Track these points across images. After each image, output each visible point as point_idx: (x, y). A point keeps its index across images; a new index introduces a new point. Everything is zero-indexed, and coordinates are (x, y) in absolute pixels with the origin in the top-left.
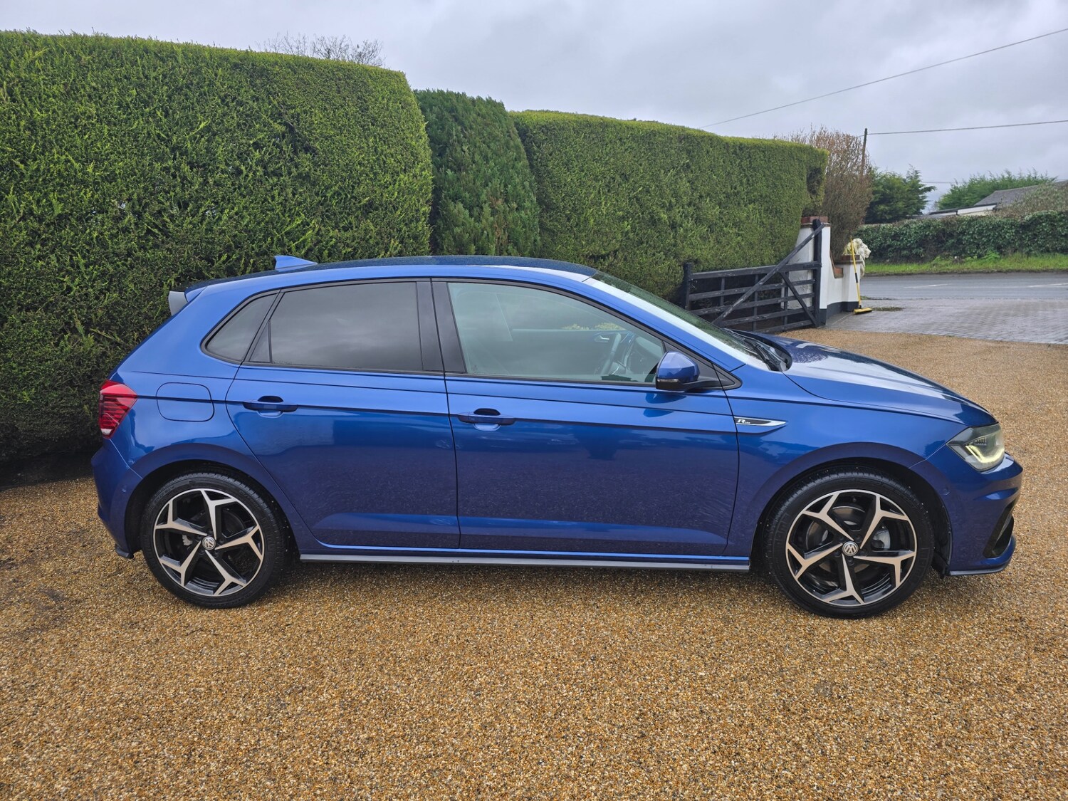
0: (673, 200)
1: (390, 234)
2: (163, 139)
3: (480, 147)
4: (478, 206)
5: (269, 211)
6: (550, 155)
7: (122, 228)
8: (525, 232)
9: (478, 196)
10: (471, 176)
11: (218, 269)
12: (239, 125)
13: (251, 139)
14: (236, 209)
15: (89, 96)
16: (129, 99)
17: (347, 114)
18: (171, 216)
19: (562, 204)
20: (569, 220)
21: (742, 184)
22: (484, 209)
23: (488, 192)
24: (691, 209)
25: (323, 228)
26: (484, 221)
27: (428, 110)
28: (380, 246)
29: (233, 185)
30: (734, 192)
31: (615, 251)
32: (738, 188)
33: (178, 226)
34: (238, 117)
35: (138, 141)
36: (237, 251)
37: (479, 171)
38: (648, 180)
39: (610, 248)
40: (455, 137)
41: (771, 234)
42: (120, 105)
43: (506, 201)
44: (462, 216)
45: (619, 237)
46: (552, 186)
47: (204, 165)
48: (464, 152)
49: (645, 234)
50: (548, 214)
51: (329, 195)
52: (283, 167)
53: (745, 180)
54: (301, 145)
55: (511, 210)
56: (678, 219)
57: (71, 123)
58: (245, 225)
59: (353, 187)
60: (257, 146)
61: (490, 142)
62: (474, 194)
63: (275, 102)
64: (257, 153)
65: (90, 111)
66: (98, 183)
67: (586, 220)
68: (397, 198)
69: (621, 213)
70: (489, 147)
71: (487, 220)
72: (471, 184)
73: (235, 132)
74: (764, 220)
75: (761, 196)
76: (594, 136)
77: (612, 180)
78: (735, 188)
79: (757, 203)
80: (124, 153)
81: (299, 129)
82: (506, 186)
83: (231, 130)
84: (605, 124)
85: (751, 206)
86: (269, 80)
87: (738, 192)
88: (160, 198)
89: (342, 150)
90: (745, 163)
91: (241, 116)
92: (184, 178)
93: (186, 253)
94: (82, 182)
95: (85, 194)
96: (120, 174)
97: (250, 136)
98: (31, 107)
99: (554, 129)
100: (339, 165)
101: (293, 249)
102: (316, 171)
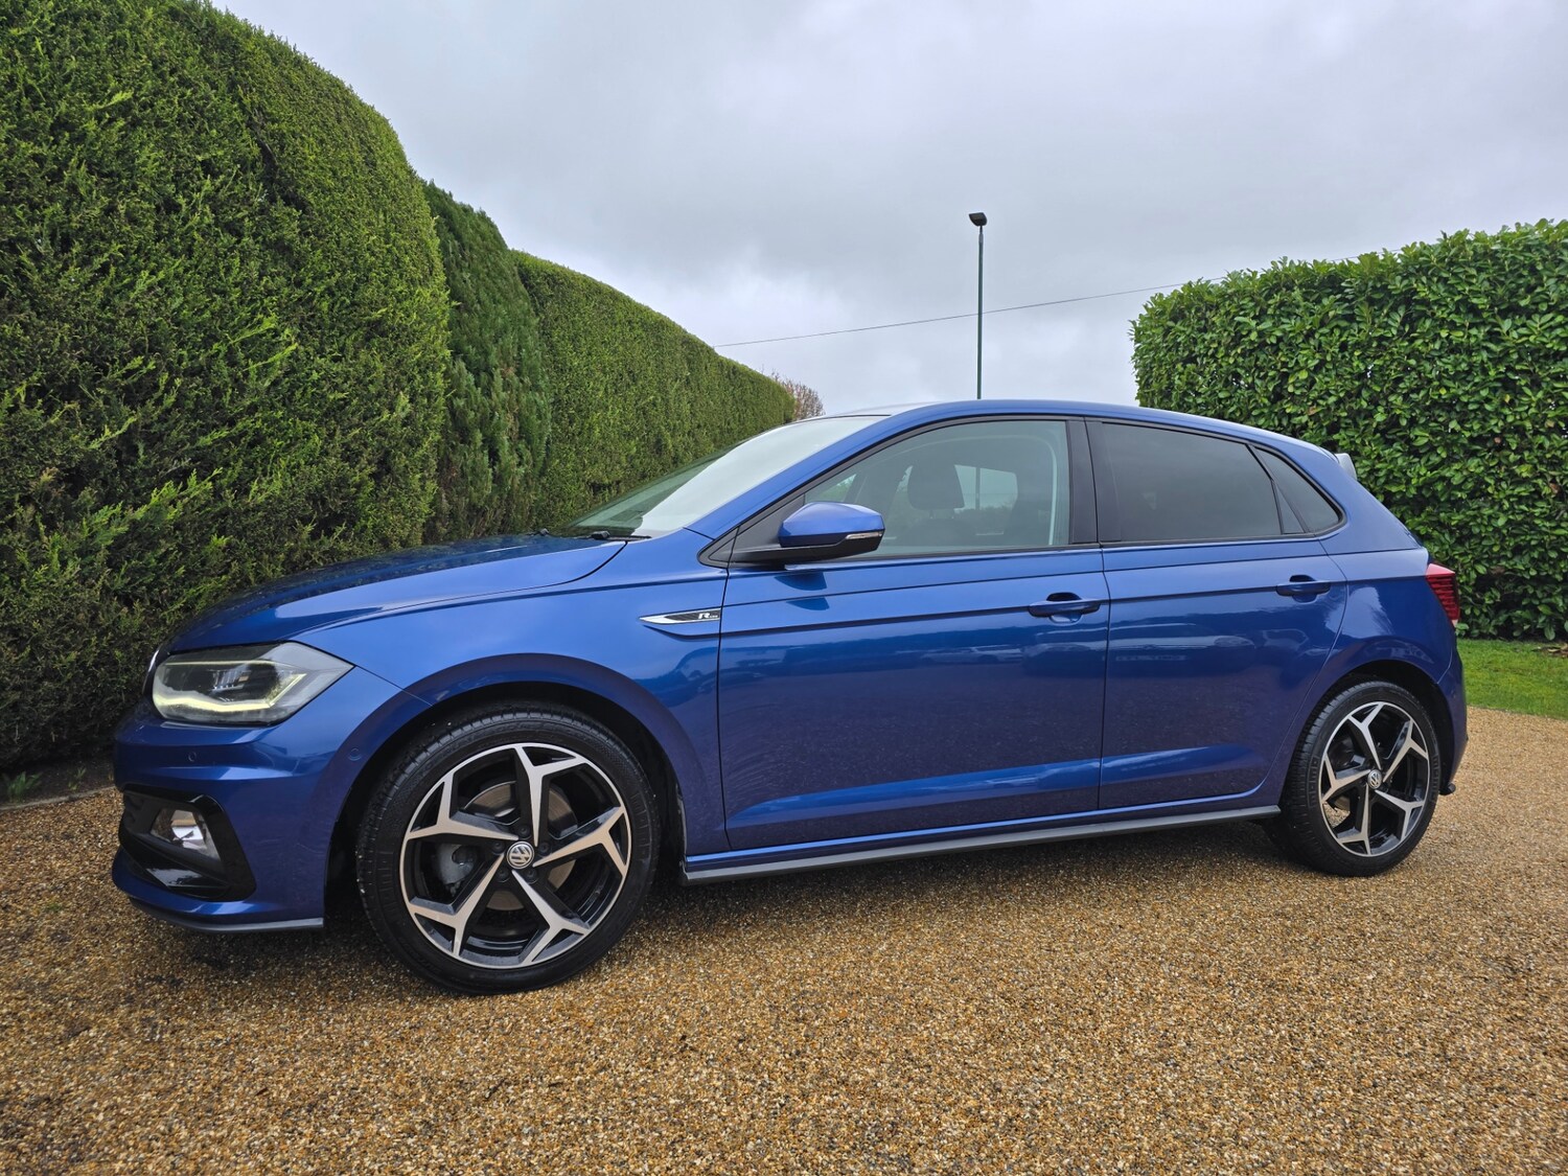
1: (398, 381)
3: (484, 280)
4: (486, 370)
5: (217, 293)
6: (556, 320)
8: (540, 427)
9: (486, 353)
11: (112, 386)
12: (180, 119)
13: (199, 153)
14: (161, 275)
18: (36, 257)
20: (571, 423)
22: (495, 378)
23: (498, 351)
25: (302, 348)
26: (494, 395)
28: (383, 399)
29: (156, 226)
31: (618, 482)
33: (46, 279)
34: (179, 103)
36: (152, 357)
37: (486, 316)
38: (655, 388)
39: (614, 476)
43: (519, 373)
44: (465, 383)
45: (622, 461)
47: (110, 175)
49: (647, 463)
51: (319, 290)
52: (247, 220)
54: (280, 187)
55: (525, 387)
58: (174, 311)
59: (356, 286)
60: (208, 168)
62: (481, 351)
63: (247, 102)
64: (208, 182)
67: (591, 428)
68: (415, 322)
69: (627, 428)
70: (494, 282)
71: (497, 396)
72: (477, 334)
73: (173, 130)
76: (604, 307)
77: (619, 377)
81: (282, 160)
82: (520, 349)
83: (166, 124)
84: (616, 297)
86: (235, 58)
88: (19, 214)
89: (346, 219)
90: (737, 393)
91: (187, 105)
92: (73, 188)
93: (57, 340)
97: (201, 147)
100: (338, 243)
101: (252, 375)
102: (302, 242)
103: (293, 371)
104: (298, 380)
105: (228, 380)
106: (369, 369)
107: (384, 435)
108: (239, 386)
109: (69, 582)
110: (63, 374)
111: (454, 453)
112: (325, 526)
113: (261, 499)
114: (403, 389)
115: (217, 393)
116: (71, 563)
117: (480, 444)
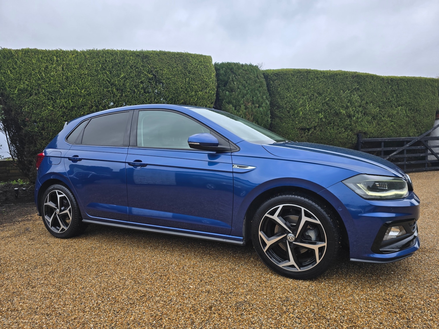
0: (349, 104)
2: (108, 81)
3: (242, 82)
4: (239, 106)
6: (279, 85)
7: (92, 111)
8: (262, 117)
9: (239, 101)
10: (237, 94)
15: (87, 68)
16: (99, 68)
17: (178, 70)
19: (285, 106)
20: (289, 113)
21: (393, 97)
22: (242, 107)
23: (244, 100)
24: (361, 109)
26: (241, 112)
27: (221, 69)
30: (388, 101)
31: (315, 127)
32: (391, 99)
34: (135, 72)
35: (100, 82)
37: (240, 92)
38: (334, 95)
39: (312, 125)
40: (231, 79)
41: (414, 121)
42: (96, 70)
43: (253, 103)
44: (231, 110)
45: (317, 120)
46: (280, 98)
48: (235, 84)
49: (332, 120)
50: (278, 110)
53: (395, 95)
54: (158, 82)
55: (255, 107)
56: (352, 113)
57: (79, 77)
59: (178, 97)
60: (142, 82)
61: (247, 81)
62: (237, 101)
63: (150, 67)
64: (142, 85)
65: (85, 72)
66: (85, 96)
67: (298, 113)
68: (197, 101)
69: (317, 110)
71: (243, 111)
72: (236, 97)
73: (134, 78)
74: (409, 114)
75: (406, 103)
76: (302, 76)
77: (312, 95)
78: (389, 99)
79: (403, 106)
80: (95, 86)
81: (158, 76)
82: (253, 97)
85: (399, 108)
86: (148, 59)
87: (391, 101)
90: (395, 87)
91: (137, 72)
94: (80, 96)
95: (80, 99)
96: (92, 93)
97: (140, 79)
98: (67, 72)
99: (281, 74)
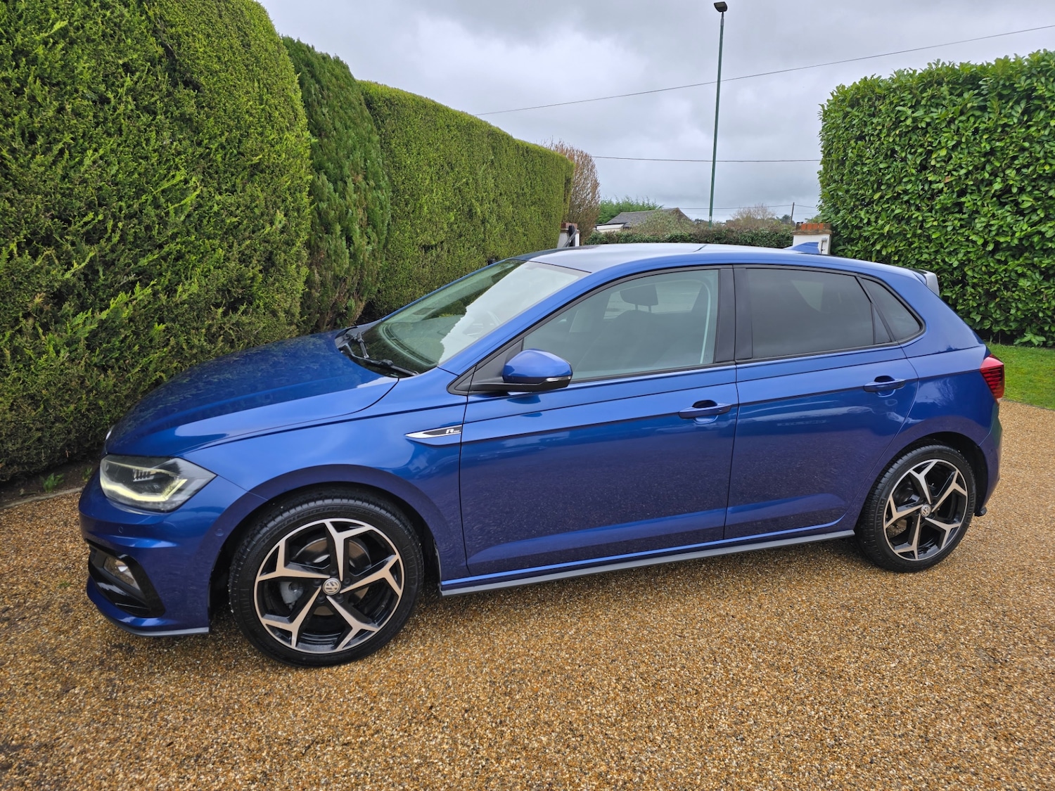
0: (484, 195)
1: (275, 202)
3: (338, 112)
4: (341, 180)
5: (142, 159)
6: (393, 132)
8: (382, 215)
9: (341, 168)
10: (333, 145)
11: (76, 234)
12: (104, 35)
13: (120, 58)
14: (101, 152)
17: (231, 47)
18: (13, 151)
19: (402, 187)
20: (407, 205)
21: (527, 185)
22: (348, 184)
23: (350, 165)
24: (495, 206)
25: (205, 189)
26: (348, 198)
28: (265, 217)
29: (95, 117)
30: (522, 193)
31: (442, 242)
32: (525, 190)
33: (22, 166)
34: (103, 24)
36: (101, 210)
37: (340, 140)
38: (468, 172)
39: (439, 239)
40: (314, 97)
43: (365, 178)
44: (327, 190)
45: (446, 228)
47: (58, 84)
48: (325, 116)
49: (464, 227)
51: (213, 147)
52: (158, 102)
53: (529, 183)
54: (180, 75)
55: (370, 188)
56: (487, 215)
58: (113, 176)
59: (240, 140)
60: (127, 68)
62: (338, 166)
63: (151, 14)
64: (128, 79)
67: (421, 207)
68: (284, 160)
69: (447, 203)
70: (346, 113)
71: (350, 197)
72: (334, 154)
73: (100, 44)
75: (539, 199)
76: (428, 118)
77: (441, 168)
78: (523, 190)
79: (536, 206)
81: (180, 54)
82: (365, 161)
83: (94, 40)
84: (437, 108)
87: (525, 193)
89: (229, 92)
90: (530, 166)
91: (108, 23)
92: (32, 98)
93: (34, 207)
97: (121, 53)
99: (397, 103)
100: (225, 111)
101: (172, 212)
102: (199, 113)
103: (200, 206)
104: (204, 212)
105: (155, 219)
106: (253, 198)
107: (268, 242)
108: (163, 222)
109: (63, 364)
110: (41, 229)
111: (321, 241)
112: (232, 307)
113: (185, 297)
114: (279, 208)
115: (148, 228)
116: (62, 351)
117: (339, 233)
